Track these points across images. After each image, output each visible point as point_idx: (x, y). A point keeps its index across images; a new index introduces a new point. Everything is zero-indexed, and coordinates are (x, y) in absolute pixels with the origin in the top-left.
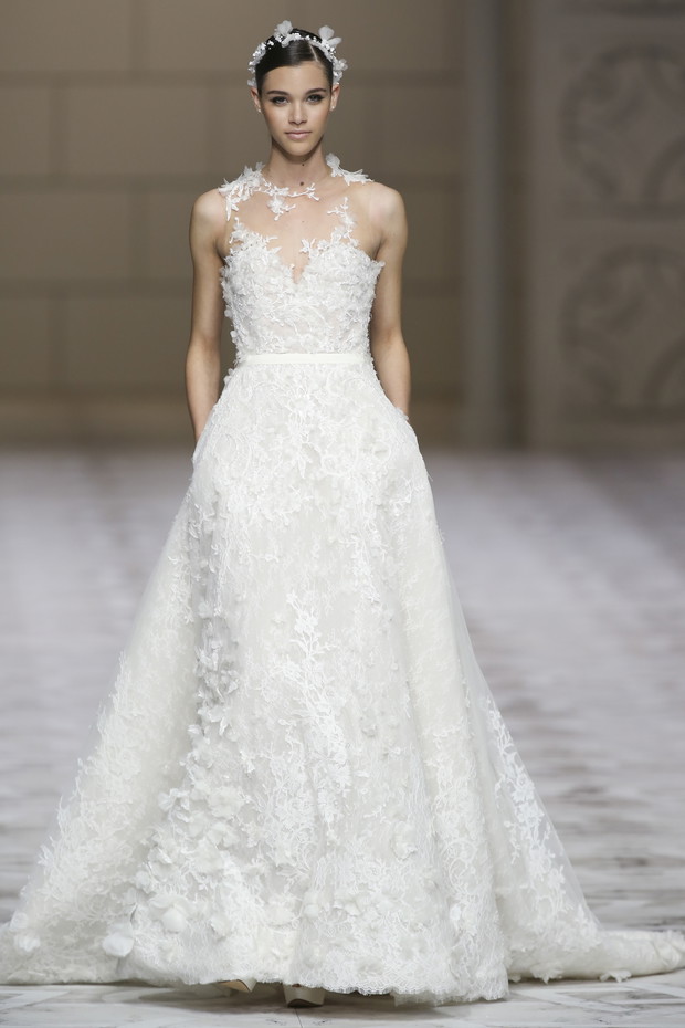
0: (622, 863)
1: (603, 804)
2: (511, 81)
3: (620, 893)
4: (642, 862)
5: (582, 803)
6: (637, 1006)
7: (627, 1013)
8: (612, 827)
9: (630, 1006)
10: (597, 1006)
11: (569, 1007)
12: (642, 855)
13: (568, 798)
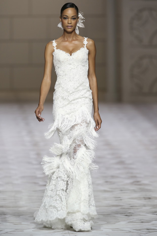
0: (145, 198)
1: (140, 185)
2: (118, 16)
3: (144, 206)
4: (150, 198)
5: (135, 185)
6: (149, 232)
7: (147, 233)
8: (143, 190)
9: (147, 232)
10: (140, 232)
11: (133, 232)
12: (150, 197)
13: (132, 183)
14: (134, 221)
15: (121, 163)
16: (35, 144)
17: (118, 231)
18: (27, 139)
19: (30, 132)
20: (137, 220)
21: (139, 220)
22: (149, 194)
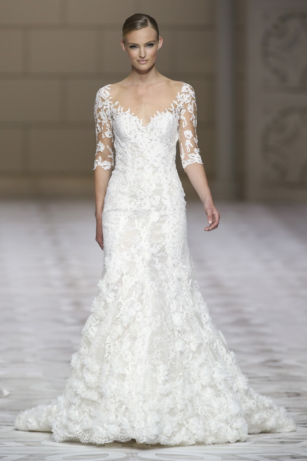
0: (289, 395)
1: (279, 367)
4: (298, 395)
5: (270, 367)
8: (283, 378)
12: (298, 391)
13: (263, 364)
14: (266, 440)
15: (243, 322)
16: (71, 284)
17: (233, 459)
18: (55, 273)
19: (61, 260)
20: (272, 438)
21: (275, 438)
22: (296, 387)
